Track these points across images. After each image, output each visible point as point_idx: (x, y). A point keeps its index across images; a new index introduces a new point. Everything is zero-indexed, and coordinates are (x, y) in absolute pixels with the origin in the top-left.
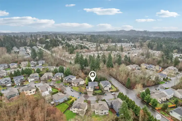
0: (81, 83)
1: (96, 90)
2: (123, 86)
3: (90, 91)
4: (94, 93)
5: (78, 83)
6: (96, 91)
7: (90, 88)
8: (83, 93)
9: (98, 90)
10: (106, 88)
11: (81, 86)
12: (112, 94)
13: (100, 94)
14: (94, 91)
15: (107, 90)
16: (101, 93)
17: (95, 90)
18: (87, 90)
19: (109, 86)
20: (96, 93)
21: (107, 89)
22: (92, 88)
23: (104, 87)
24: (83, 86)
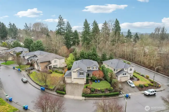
0: (55, 64)
1: (94, 81)
2: (157, 73)
3: (74, 82)
4: (89, 91)
5: (45, 64)
6: (94, 83)
7: (74, 75)
8: (51, 90)
9: (101, 80)
10: (120, 75)
11: (55, 69)
12: (147, 92)
13: (108, 93)
14: (87, 82)
15: (126, 82)
16: (110, 91)
17: (90, 80)
18: (68, 81)
19: (130, 72)
20: (93, 91)
21: (123, 80)
22: (81, 74)
23: (116, 72)
24: (60, 71)
